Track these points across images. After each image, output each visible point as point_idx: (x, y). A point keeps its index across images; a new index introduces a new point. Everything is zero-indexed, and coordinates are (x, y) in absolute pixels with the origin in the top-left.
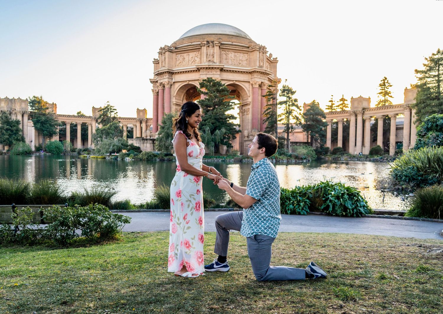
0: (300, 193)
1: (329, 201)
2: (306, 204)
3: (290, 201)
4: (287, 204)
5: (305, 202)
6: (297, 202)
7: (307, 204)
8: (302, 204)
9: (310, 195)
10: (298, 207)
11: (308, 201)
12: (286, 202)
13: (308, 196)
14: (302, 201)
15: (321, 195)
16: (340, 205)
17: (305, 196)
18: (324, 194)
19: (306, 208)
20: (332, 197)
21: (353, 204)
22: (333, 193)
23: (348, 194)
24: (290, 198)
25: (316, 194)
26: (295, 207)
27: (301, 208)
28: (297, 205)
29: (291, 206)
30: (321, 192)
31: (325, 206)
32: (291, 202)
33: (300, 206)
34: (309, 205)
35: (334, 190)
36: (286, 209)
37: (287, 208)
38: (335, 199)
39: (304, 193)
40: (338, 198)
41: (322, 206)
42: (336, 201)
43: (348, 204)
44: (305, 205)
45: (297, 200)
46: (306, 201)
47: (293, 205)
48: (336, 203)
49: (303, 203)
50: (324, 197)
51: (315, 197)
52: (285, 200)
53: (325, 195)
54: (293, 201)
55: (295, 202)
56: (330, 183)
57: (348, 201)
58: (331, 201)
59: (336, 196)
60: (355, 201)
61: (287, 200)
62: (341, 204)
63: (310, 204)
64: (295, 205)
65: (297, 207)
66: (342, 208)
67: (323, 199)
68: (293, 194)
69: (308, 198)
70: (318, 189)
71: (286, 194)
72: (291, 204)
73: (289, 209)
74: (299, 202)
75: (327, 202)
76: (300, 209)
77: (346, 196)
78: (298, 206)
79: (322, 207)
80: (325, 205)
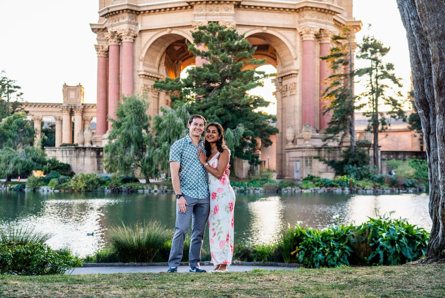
0: (335, 236)
1: (379, 248)
2: (344, 252)
3: (318, 248)
4: (314, 253)
5: (343, 250)
6: (330, 250)
7: (346, 253)
8: (337, 253)
9: (352, 239)
10: (332, 257)
11: (347, 248)
12: (313, 249)
13: (349, 241)
14: (339, 248)
15: (369, 238)
16: (394, 254)
17: (345, 240)
18: (372, 237)
19: (344, 259)
20: (383, 241)
21: (414, 252)
22: (384, 235)
23: (407, 237)
24: (319, 244)
25: (360, 237)
26: (326, 258)
27: (335, 259)
28: (329, 254)
29: (320, 256)
30: (369, 234)
31: (374, 256)
32: (321, 249)
33: (334, 255)
34: (349, 255)
35: (388, 230)
36: (313, 261)
37: (314, 259)
38: (388, 244)
39: (342, 237)
40: (392, 242)
41: (369, 256)
42: (389, 247)
43: (406, 251)
44: (342, 255)
45: (330, 247)
46: (345, 249)
47: (324, 254)
48: (388, 250)
49: (340, 251)
50: (372, 242)
51: (359, 242)
52: (311, 247)
53: (373, 239)
54: (324, 248)
55: (327, 250)
56: (383, 220)
57: (407, 246)
58: (382, 248)
59: (389, 240)
60: (418, 247)
61: (315, 245)
62: (396, 252)
63: (350, 252)
64: (326, 254)
65: (329, 257)
66: (399, 259)
67: (371, 245)
68: (324, 238)
69: (349, 244)
70: (364, 230)
71: (313, 238)
72: (320, 253)
73: (317, 261)
74: (332, 249)
75: (377, 249)
76: (334, 261)
77: (404, 240)
78: (331, 255)
79: (370, 258)
80: (374, 253)
